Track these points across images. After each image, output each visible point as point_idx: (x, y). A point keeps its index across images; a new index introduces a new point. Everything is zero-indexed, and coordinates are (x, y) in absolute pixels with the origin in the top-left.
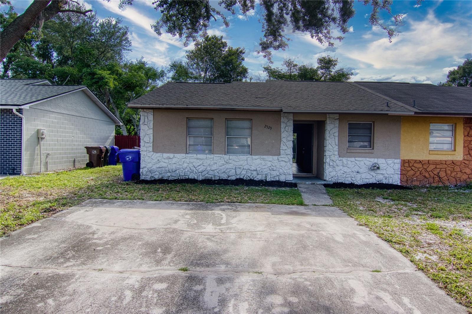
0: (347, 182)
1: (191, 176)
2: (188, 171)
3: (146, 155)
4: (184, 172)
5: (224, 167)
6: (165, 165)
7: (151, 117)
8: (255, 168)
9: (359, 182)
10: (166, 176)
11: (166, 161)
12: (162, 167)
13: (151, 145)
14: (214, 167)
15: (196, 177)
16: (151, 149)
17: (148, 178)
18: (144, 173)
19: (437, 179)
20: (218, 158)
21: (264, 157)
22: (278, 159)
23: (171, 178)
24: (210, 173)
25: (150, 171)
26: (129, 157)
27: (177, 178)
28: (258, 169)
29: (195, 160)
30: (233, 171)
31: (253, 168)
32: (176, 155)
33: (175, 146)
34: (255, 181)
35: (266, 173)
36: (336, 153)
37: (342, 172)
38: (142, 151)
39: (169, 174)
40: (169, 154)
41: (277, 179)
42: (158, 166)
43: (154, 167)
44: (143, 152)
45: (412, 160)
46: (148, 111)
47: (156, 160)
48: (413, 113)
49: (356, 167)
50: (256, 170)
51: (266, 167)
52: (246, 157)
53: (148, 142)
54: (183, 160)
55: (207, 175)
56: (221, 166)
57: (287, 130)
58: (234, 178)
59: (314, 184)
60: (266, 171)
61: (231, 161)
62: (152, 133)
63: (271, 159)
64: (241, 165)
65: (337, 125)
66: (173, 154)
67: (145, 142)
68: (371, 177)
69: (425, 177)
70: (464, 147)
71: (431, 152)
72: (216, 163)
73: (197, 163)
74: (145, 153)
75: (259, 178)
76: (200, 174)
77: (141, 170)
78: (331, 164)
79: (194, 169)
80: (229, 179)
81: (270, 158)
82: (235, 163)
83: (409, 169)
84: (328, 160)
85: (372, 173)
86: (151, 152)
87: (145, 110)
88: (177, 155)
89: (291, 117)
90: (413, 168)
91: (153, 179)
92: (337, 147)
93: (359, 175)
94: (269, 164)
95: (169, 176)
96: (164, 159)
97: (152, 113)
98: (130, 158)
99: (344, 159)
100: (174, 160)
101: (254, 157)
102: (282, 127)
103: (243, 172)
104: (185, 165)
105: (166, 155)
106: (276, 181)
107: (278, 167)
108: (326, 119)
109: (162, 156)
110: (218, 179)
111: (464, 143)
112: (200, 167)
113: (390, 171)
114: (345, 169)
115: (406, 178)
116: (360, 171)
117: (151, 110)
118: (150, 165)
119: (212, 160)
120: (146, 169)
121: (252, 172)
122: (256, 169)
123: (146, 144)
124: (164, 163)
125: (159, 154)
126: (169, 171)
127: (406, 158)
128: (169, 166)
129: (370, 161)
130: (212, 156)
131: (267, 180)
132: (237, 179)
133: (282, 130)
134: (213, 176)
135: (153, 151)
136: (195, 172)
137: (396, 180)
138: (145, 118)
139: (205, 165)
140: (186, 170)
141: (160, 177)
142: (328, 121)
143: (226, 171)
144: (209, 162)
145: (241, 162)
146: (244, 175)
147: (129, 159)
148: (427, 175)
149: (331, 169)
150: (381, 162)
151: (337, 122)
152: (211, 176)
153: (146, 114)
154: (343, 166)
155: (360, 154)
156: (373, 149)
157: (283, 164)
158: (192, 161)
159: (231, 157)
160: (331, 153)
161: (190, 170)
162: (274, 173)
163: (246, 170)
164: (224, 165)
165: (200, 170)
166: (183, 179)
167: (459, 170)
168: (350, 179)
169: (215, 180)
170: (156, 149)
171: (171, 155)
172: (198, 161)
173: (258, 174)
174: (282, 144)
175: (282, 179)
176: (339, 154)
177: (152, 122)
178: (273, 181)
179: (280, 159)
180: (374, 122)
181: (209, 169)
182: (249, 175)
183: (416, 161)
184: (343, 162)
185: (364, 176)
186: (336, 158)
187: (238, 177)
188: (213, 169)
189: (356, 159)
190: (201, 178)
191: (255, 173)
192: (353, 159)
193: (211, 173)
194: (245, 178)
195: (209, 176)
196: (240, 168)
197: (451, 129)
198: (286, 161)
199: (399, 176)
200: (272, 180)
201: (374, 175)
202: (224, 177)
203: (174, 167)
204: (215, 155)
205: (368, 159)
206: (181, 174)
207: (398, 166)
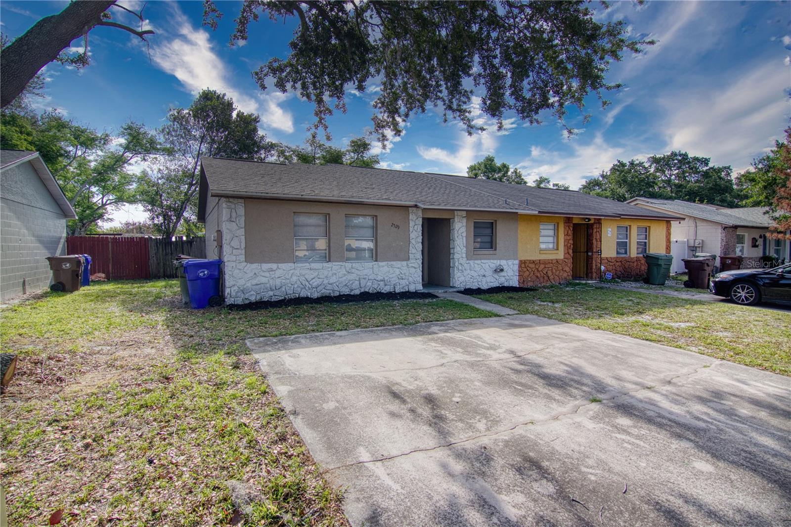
0: (474, 288)
1: (303, 294)
2: (298, 287)
3: (235, 267)
4: (292, 288)
5: (345, 278)
6: (264, 280)
7: (241, 210)
8: (382, 278)
9: (485, 287)
10: (267, 295)
11: (267, 274)
12: (260, 284)
13: (244, 251)
14: (333, 280)
15: (309, 294)
16: (242, 258)
17: (239, 301)
18: (233, 294)
19: (546, 278)
20: (337, 267)
21: (392, 263)
22: (407, 265)
23: (274, 299)
24: (327, 288)
25: (242, 290)
26: (204, 272)
27: (283, 298)
28: (386, 279)
29: (308, 271)
30: (357, 282)
31: (379, 278)
32: (280, 265)
33: (278, 253)
34: (383, 293)
35: (395, 282)
36: (464, 255)
37: (470, 277)
38: (229, 261)
39: (271, 293)
40: (270, 265)
41: (407, 290)
42: (254, 282)
43: (249, 284)
44: (229, 263)
45: (527, 260)
46: (236, 201)
47: (252, 274)
48: (537, 212)
49: (482, 270)
50: (383, 280)
51: (394, 275)
52: (372, 264)
53: (239, 247)
54: (292, 271)
55: (324, 291)
56: (342, 277)
57: (416, 229)
58: (357, 292)
59: (446, 292)
60: (394, 280)
61: (353, 271)
62: (244, 234)
63: (399, 266)
64: (366, 275)
65: (465, 224)
66: (276, 264)
67: (233, 247)
68: (495, 280)
69: (537, 277)
70: (565, 246)
71: (542, 252)
72: (336, 274)
73: (310, 275)
74: (234, 264)
75: (386, 289)
76: (315, 289)
77: (227, 291)
78: (460, 268)
79: (307, 283)
80: (352, 294)
81: (397, 264)
82: (359, 273)
83: (525, 269)
84: (457, 264)
85: (496, 276)
86: (243, 262)
87: (231, 200)
88: (282, 265)
89: (420, 213)
90: (528, 268)
91: (247, 302)
92: (465, 249)
93: (484, 279)
94: (398, 272)
95: (272, 296)
96: (264, 271)
97: (243, 205)
98: (206, 272)
99: (471, 262)
100: (278, 273)
101: (381, 264)
102: (411, 225)
103: (368, 284)
104: (294, 279)
105: (265, 266)
106: (406, 292)
107: (407, 274)
108: (454, 216)
109: (260, 267)
110: (338, 294)
111: (565, 241)
112: (314, 280)
113: (510, 273)
114: (473, 273)
115: (522, 280)
116: (487, 274)
117: (240, 200)
118: (241, 282)
119: (330, 269)
120: (236, 288)
121: (379, 283)
122: (384, 278)
123: (234, 251)
124: (263, 278)
125: (255, 266)
126: (271, 288)
127: (523, 259)
128: (271, 282)
129: (494, 263)
130: (329, 265)
131: (397, 292)
132: (361, 293)
133: (411, 229)
134: (331, 291)
135: (246, 261)
136: (308, 287)
137: (514, 282)
138: (231, 211)
139: (321, 277)
140: (296, 286)
141: (258, 298)
142: (456, 220)
143: (348, 284)
144: (326, 273)
145: (366, 271)
146: (370, 287)
147: (204, 275)
148: (539, 275)
149: (459, 274)
150: (503, 263)
151: (465, 220)
152: (328, 291)
153: (233, 206)
154: (471, 270)
155: (485, 256)
156: (495, 250)
157: (413, 270)
158: (304, 272)
159: (354, 265)
160: (460, 256)
161: (301, 286)
162: (403, 282)
163: (371, 281)
164: (345, 275)
165: (315, 284)
166: (291, 299)
167: (561, 268)
168: (476, 284)
169: (335, 297)
170: (250, 257)
171: (274, 266)
172: (312, 272)
173: (386, 285)
174: (411, 247)
175: (412, 288)
176: (466, 257)
177: (243, 219)
178: (402, 292)
179: (410, 265)
180: (496, 221)
181: (326, 282)
182: (375, 286)
183: (530, 260)
184: (470, 266)
185: (489, 279)
186: (463, 261)
187: (362, 290)
188: (331, 281)
189: (482, 261)
190: (316, 295)
191: (382, 283)
192: (479, 262)
193: (329, 287)
194: (371, 291)
195: (326, 292)
196: (365, 279)
197: (553, 228)
198: (416, 266)
199: (518, 277)
200: (402, 290)
201: (497, 277)
202: (346, 291)
203: (278, 282)
204: (334, 263)
205: (492, 261)
206: (289, 292)
207: (516, 268)
